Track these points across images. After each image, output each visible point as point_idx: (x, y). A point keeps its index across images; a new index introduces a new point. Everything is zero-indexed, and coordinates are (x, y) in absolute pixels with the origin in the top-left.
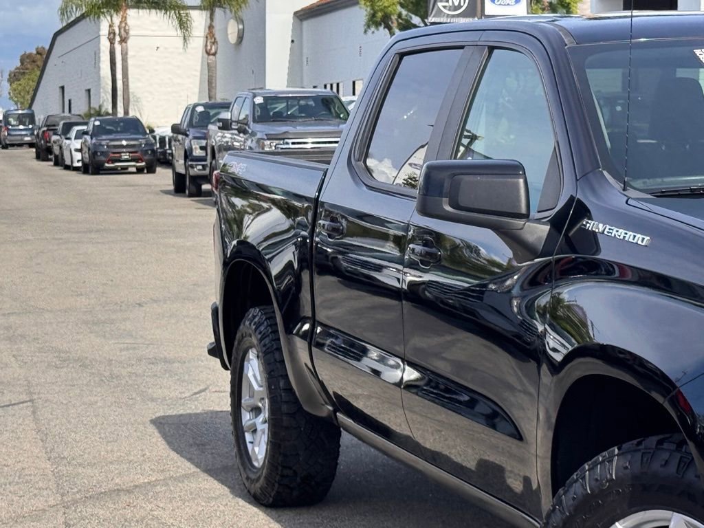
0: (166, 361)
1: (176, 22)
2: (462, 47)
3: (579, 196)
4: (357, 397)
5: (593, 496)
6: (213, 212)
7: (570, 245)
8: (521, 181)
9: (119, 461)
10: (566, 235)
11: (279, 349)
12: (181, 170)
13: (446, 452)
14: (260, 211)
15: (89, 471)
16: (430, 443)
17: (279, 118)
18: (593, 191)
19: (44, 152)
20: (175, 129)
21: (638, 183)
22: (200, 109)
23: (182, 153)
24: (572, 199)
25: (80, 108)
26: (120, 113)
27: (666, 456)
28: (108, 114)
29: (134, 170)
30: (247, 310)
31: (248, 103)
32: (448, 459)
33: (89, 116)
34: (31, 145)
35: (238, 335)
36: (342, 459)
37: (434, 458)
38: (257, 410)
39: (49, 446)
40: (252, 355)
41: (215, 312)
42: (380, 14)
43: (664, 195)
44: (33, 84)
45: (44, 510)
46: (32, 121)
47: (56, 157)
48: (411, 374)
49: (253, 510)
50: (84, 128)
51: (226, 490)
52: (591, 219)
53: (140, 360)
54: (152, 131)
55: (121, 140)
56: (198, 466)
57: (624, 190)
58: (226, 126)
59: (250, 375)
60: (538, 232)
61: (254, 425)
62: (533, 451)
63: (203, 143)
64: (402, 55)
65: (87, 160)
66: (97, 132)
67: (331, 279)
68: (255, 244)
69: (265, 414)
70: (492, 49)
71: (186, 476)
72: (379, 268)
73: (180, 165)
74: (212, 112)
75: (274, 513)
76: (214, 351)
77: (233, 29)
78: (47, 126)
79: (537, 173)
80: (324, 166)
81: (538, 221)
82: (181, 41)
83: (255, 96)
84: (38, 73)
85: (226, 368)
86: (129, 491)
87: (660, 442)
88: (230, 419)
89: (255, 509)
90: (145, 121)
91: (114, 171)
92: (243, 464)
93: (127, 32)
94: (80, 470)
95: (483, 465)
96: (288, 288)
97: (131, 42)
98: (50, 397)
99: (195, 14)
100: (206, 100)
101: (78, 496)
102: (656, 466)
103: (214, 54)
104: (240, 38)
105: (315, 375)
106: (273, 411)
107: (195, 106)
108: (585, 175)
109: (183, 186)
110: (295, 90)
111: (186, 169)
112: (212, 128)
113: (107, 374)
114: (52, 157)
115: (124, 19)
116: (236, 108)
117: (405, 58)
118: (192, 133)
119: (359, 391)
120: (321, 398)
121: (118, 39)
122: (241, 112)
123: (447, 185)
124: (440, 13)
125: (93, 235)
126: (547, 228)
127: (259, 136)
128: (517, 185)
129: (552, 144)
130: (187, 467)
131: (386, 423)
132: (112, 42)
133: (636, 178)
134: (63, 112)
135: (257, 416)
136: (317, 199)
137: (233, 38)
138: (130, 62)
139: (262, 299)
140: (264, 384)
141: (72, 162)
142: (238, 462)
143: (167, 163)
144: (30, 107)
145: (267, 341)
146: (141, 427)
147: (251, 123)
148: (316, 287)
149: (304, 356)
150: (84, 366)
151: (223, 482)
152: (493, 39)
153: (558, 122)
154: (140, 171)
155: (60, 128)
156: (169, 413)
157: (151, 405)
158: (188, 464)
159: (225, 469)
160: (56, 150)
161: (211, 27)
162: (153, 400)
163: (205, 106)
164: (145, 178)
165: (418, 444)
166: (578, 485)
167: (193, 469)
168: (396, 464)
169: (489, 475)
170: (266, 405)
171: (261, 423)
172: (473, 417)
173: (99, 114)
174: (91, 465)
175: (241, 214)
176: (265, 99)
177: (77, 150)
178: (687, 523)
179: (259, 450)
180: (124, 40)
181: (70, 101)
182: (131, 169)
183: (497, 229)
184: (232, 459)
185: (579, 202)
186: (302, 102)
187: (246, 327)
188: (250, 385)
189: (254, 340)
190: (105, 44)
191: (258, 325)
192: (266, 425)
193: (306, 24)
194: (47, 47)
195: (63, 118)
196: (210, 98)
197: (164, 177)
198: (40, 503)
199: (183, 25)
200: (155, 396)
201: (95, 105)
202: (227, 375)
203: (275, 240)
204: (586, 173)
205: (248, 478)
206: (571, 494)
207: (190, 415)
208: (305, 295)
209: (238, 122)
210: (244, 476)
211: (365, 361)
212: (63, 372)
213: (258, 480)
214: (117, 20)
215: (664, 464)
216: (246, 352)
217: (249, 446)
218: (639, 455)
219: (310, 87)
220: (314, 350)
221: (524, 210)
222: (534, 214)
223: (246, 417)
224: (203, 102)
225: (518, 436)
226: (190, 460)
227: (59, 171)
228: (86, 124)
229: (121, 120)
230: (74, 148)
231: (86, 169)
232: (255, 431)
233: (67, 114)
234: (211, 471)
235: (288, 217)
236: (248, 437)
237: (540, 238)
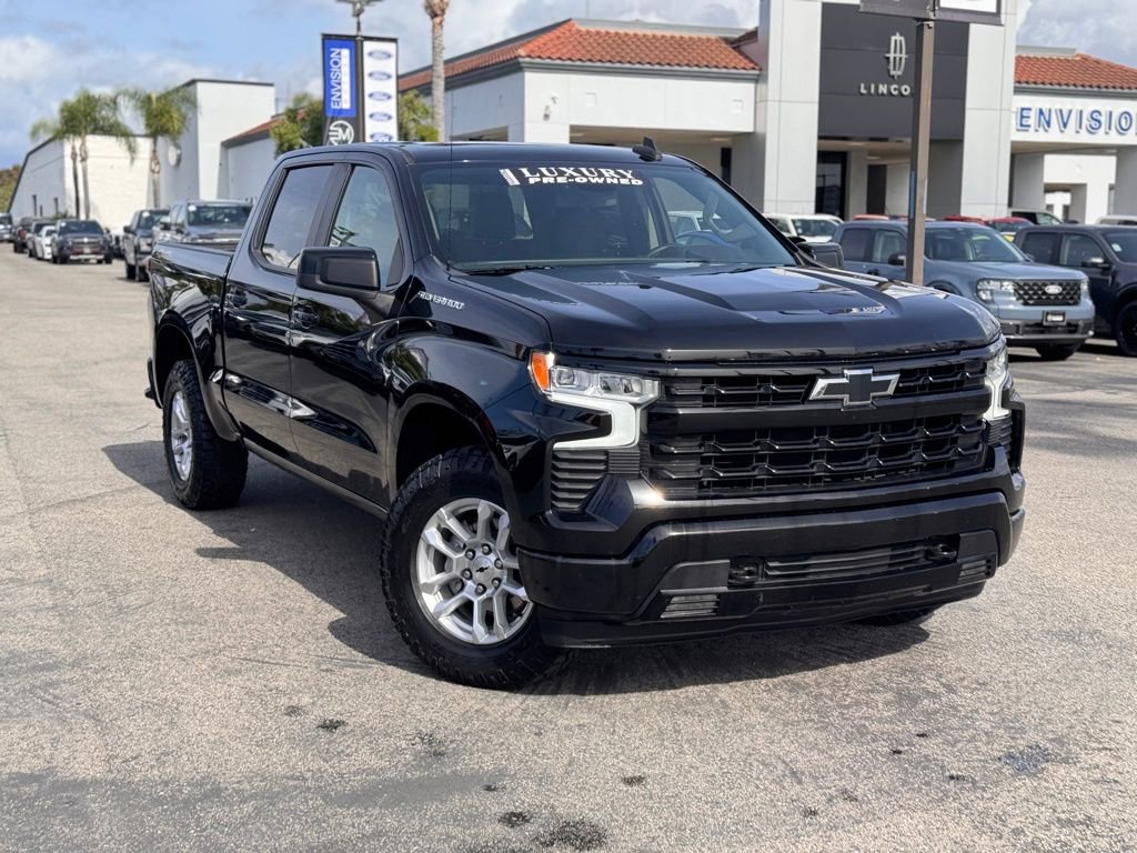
0: (116, 404)
1: (125, 147)
2: (332, 164)
3: (416, 275)
4: (262, 427)
5: (424, 490)
6: (148, 294)
7: (410, 310)
8: (374, 263)
9: (76, 478)
10: (406, 303)
11: (199, 391)
12: (132, 262)
13: (327, 466)
14: (183, 287)
15: (51, 487)
16: (316, 459)
17: (208, 222)
18: (427, 271)
19: (20, 247)
20: (127, 230)
21: (458, 266)
22: (146, 215)
23: (132, 249)
24: (411, 276)
25: (49, 212)
26: (83, 217)
27: (475, 459)
28: (71, 217)
29: (94, 261)
30: (174, 362)
31: (183, 210)
32: (328, 470)
33: (56, 218)
34: (10, 241)
35: (168, 381)
36: (249, 473)
37: (318, 470)
38: (183, 438)
39: (19, 469)
40: (179, 396)
41: (150, 364)
42: (286, 145)
43: (476, 274)
44: (11, 194)
45: (13, 516)
46: (10, 222)
47: (31, 251)
48: (305, 411)
49: (181, 512)
50: (52, 228)
51: (160, 498)
52: (424, 290)
53: (95, 404)
54: (108, 231)
55: (82, 237)
56: (139, 481)
57: (448, 269)
58: (166, 227)
59: (178, 411)
60: (386, 300)
61: (181, 448)
62: (383, 461)
63: (149, 241)
64: (288, 170)
65: (56, 253)
66: (63, 231)
67: (238, 342)
68: (179, 312)
69: (189, 441)
70: (354, 166)
71: (130, 489)
72: (283, 333)
73: (131, 257)
74: (156, 218)
75: (197, 514)
76: (150, 394)
77: (172, 154)
78: (22, 225)
79: (385, 258)
80: (231, 253)
81: (387, 292)
82: (128, 161)
83: (189, 205)
84: (14, 184)
85: (160, 407)
86: (83, 501)
87: (471, 450)
88: (163, 445)
89: (183, 512)
90: (103, 223)
91: (78, 262)
92: (173, 478)
93: (86, 153)
94: (43, 485)
95: (354, 474)
96: (205, 347)
97: (89, 161)
98: (20, 432)
99: (140, 141)
100: (152, 208)
101: (42, 505)
102: (468, 467)
103: (158, 172)
104: (179, 160)
105: (227, 410)
106: (194, 438)
107: (142, 212)
108: (420, 259)
109: (132, 274)
110: (223, 202)
111: (136, 260)
112: (156, 229)
113: (68, 415)
114: (27, 251)
115: (83, 144)
116: (174, 214)
117: (291, 172)
118: (139, 233)
119: (263, 423)
120: (232, 427)
121: (79, 158)
122: (177, 217)
123: (319, 265)
124: (331, 144)
125: (58, 311)
126: (393, 298)
127: (193, 235)
128: (371, 265)
129: (397, 236)
130: (129, 482)
131: (283, 446)
132: (74, 160)
133: (457, 262)
134: (36, 214)
135: (183, 442)
136: (225, 279)
137: (173, 161)
138: (90, 177)
139: (186, 355)
140: (189, 418)
141: (43, 253)
142: (169, 477)
143: (121, 256)
144: (8, 211)
145: (189, 386)
146: (95, 454)
147: (187, 226)
148: (226, 348)
149: (218, 397)
150: (49, 409)
151: (159, 493)
152: (355, 158)
153: (401, 220)
154: (99, 262)
155: (33, 228)
156: (117, 443)
157: (103, 437)
158: (131, 480)
159: (160, 483)
160: (30, 245)
161: (154, 151)
162: (104, 433)
163: (151, 212)
164: (104, 268)
165: (302, 458)
166: (414, 482)
167: (135, 483)
168: (288, 475)
169: (357, 480)
170: (189, 434)
171: (187, 446)
172: (351, 441)
173: (64, 216)
174: (52, 482)
175: (170, 291)
176: (198, 208)
177: (47, 245)
178: (490, 507)
179: (185, 467)
180: (84, 160)
181: (41, 208)
182: (92, 261)
183: (357, 298)
184: (167, 477)
185: (416, 279)
186: (227, 211)
187: (174, 375)
188: (178, 419)
189: (180, 385)
190: (68, 162)
191: (183, 373)
192: (190, 449)
193: (231, 152)
194: (21, 164)
195: (36, 220)
196: (156, 206)
197: (119, 268)
198: (9, 511)
199: (132, 149)
200: (107, 430)
201: (62, 210)
202: (160, 412)
203: (194, 311)
204: (420, 258)
205: (177, 489)
206: (409, 489)
207: (134, 444)
208: (218, 354)
209: (176, 225)
210: (174, 487)
211: (272, 402)
212: (31, 414)
213: (184, 490)
214: (78, 143)
215: (474, 466)
216: (174, 395)
217: (178, 465)
218: (457, 459)
219: (234, 200)
220: (225, 391)
221: (376, 285)
222: (383, 287)
223: (175, 443)
224: (149, 208)
225: (375, 451)
226: (133, 477)
227: (33, 262)
228: (54, 224)
229: (83, 222)
230: (45, 244)
231: (55, 260)
232: (182, 454)
233: (38, 216)
234: (148, 485)
235: (204, 293)
236: (177, 458)
237: (388, 305)
